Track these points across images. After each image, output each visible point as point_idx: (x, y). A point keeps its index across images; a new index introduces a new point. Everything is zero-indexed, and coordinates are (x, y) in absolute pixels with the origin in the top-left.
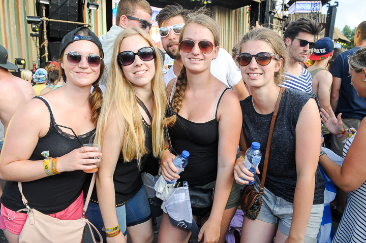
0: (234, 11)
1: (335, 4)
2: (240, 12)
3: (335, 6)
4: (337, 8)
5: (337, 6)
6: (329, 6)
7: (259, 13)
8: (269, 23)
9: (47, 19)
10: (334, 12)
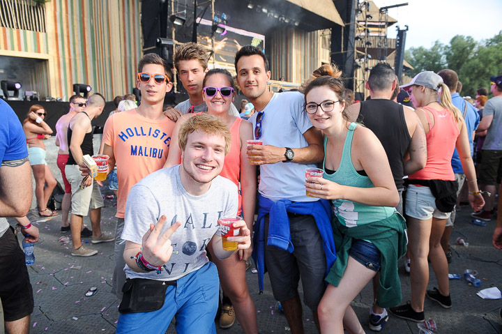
0: (309, 34)
1: (405, 28)
2: (314, 34)
3: (405, 31)
4: (407, 32)
5: (407, 29)
6: (399, 30)
7: (342, 38)
8: (355, 50)
9: (176, 42)
10: (404, 37)
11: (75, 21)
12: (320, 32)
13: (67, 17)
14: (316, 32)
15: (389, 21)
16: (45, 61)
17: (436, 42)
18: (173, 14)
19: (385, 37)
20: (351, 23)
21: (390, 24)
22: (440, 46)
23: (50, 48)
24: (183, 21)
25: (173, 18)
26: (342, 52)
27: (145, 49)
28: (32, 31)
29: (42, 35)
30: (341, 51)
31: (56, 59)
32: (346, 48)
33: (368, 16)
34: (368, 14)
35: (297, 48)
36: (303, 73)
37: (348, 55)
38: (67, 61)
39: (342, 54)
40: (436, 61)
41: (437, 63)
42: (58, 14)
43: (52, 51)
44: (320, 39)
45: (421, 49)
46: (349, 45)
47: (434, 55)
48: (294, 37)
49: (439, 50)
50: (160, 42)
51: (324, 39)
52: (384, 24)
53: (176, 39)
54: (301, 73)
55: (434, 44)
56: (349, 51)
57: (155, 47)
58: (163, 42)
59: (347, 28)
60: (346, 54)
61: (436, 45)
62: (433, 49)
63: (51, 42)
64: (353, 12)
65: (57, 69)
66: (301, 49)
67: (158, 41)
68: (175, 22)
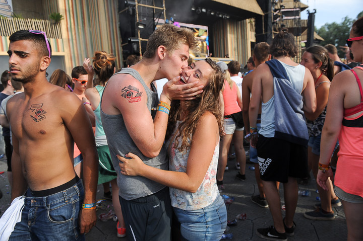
0: (239, 22)
1: (314, 11)
2: (244, 22)
5: (315, 12)
6: (309, 13)
7: (263, 23)
8: (273, 31)
9: (141, 39)
10: (313, 18)
11: (80, 30)
12: (248, 20)
13: (75, 27)
14: (245, 20)
15: (302, 6)
16: (63, 57)
17: (346, 18)
18: (138, 21)
19: (300, 19)
20: (269, 12)
21: (303, 9)
22: (348, 21)
23: (65, 49)
24: (144, 25)
25: (138, 24)
26: (264, 33)
27: (123, 45)
28: (54, 39)
29: (60, 41)
30: (262, 32)
31: (69, 55)
32: (266, 31)
33: (281, 6)
34: (282, 4)
35: (231, 33)
36: (236, 51)
37: (268, 35)
38: (76, 55)
39: (264, 35)
40: (346, 32)
41: (347, 34)
42: (69, 26)
43: (67, 50)
44: (248, 26)
45: (334, 24)
46: (268, 28)
47: (345, 28)
48: (228, 26)
49: (348, 24)
50: (130, 40)
51: (251, 24)
52: (298, 9)
53: (140, 37)
54: (235, 50)
55: (344, 20)
56: (269, 33)
57: (127, 43)
58: (132, 40)
59: (266, 17)
60: (266, 35)
61: (345, 20)
62: (343, 24)
63: (66, 43)
64: (270, 4)
65: (70, 61)
66: (234, 34)
67: (129, 39)
68: (140, 27)
